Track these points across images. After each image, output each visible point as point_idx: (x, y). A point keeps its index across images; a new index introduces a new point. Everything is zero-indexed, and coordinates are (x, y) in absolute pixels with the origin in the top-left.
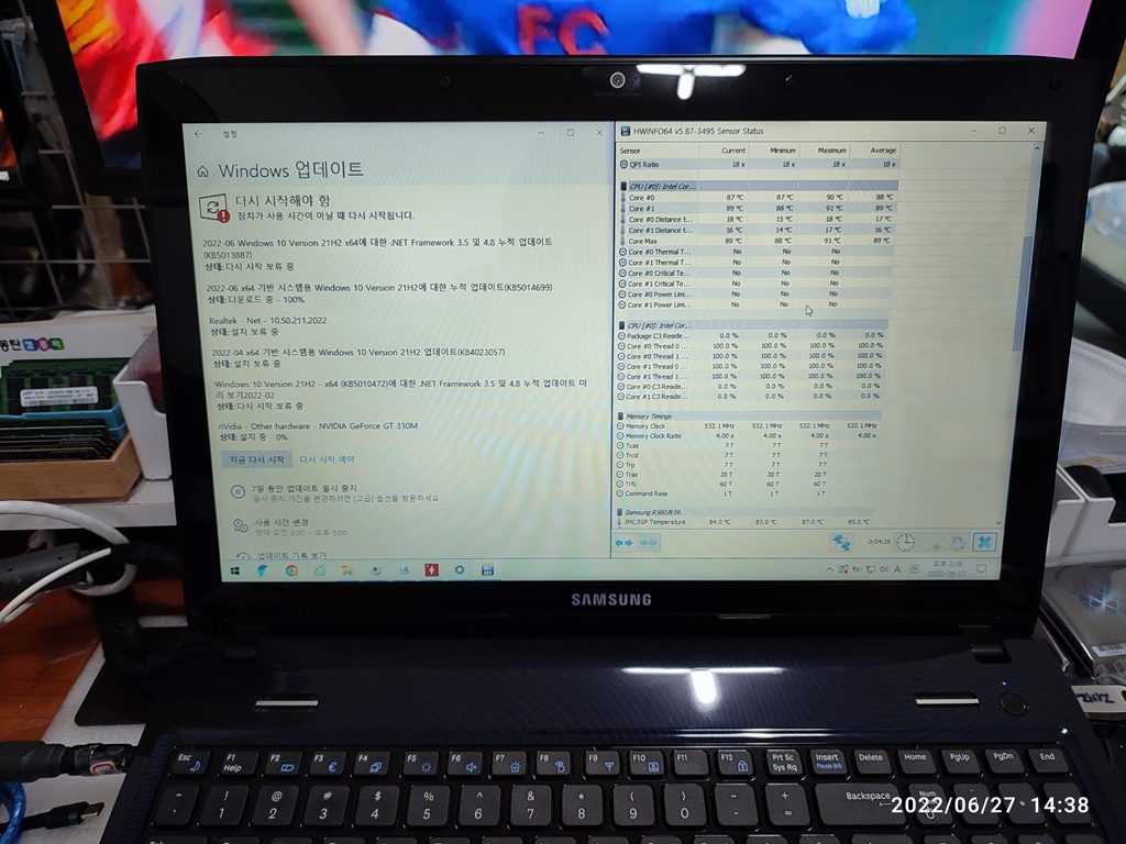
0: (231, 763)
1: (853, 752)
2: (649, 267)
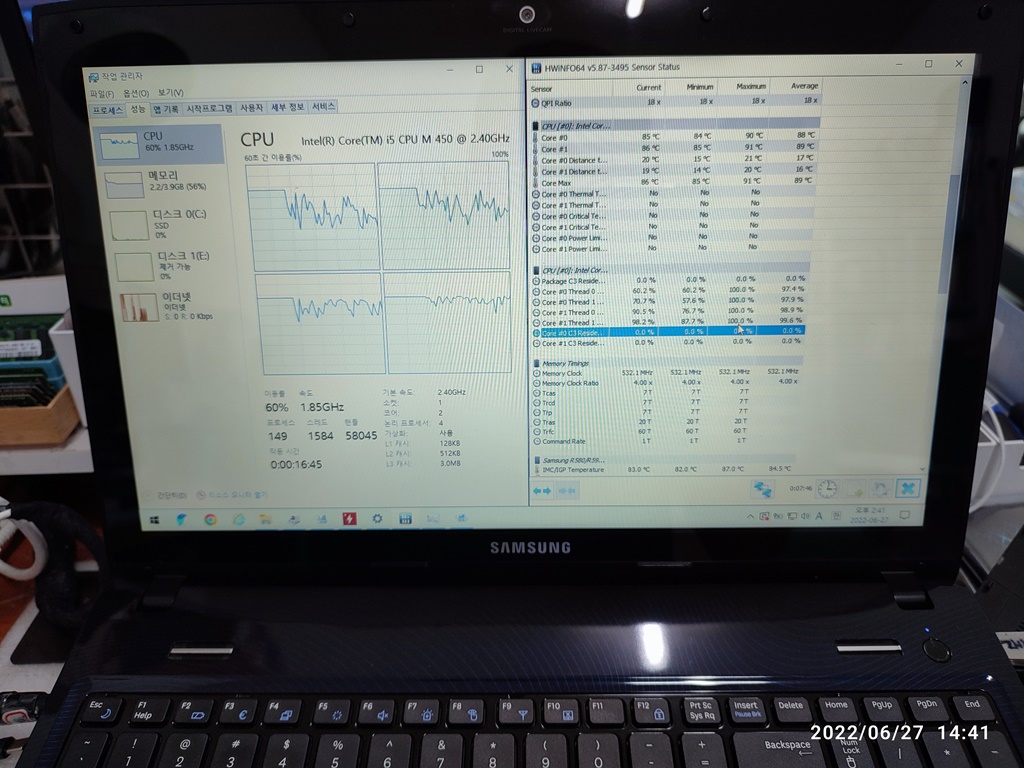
0: (142, 710)
1: (773, 700)
2: (563, 210)
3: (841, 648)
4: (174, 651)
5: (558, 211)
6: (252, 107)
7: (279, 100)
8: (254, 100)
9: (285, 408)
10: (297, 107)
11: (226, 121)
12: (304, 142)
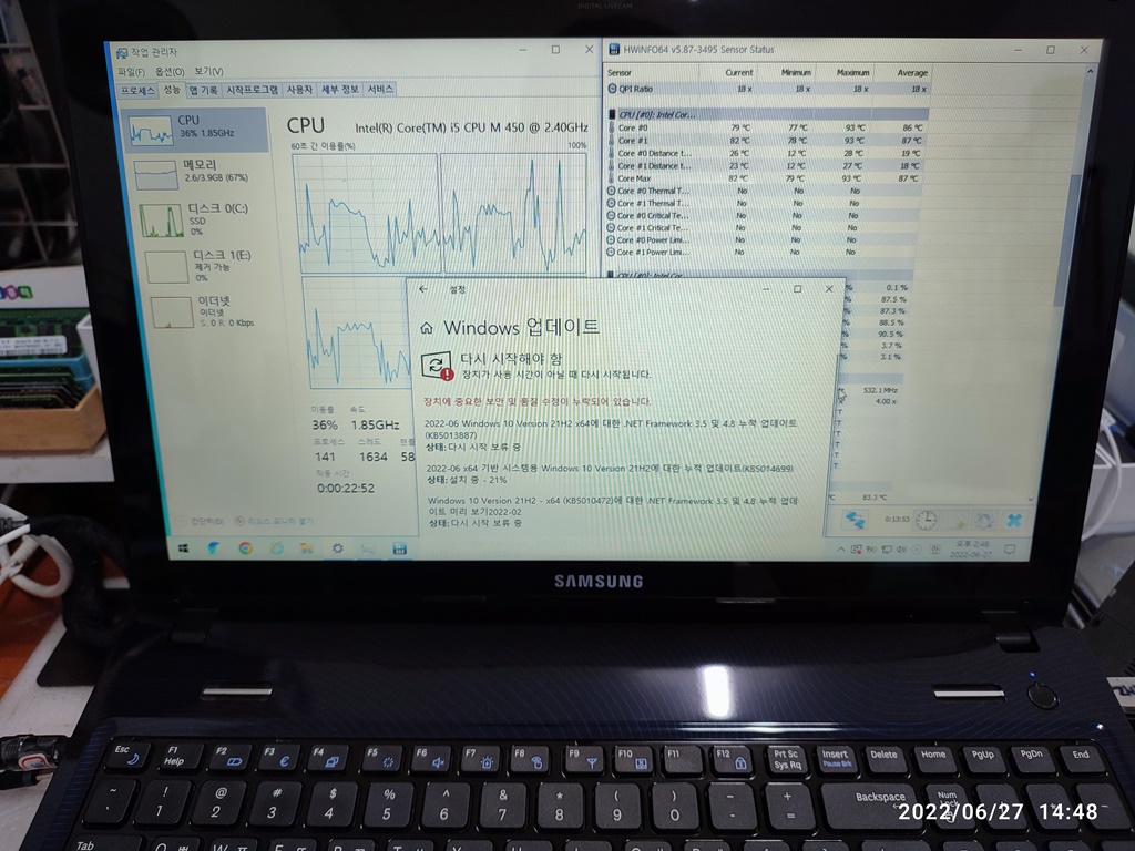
0: (173, 756)
1: (864, 749)
2: (641, 209)
3: (938, 694)
4: (207, 691)
5: (635, 210)
6: (300, 89)
7: (330, 82)
8: (303, 81)
9: (333, 425)
10: (350, 89)
11: (269, 104)
12: (358, 129)
